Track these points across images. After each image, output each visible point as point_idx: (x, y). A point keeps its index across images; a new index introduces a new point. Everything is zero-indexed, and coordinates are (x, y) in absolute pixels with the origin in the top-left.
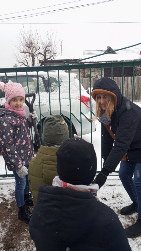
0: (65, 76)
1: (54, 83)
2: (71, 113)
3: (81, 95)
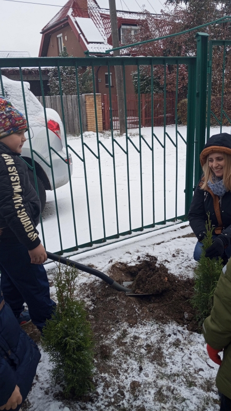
0: (11, 86)
2: (32, 151)
3: (48, 119)
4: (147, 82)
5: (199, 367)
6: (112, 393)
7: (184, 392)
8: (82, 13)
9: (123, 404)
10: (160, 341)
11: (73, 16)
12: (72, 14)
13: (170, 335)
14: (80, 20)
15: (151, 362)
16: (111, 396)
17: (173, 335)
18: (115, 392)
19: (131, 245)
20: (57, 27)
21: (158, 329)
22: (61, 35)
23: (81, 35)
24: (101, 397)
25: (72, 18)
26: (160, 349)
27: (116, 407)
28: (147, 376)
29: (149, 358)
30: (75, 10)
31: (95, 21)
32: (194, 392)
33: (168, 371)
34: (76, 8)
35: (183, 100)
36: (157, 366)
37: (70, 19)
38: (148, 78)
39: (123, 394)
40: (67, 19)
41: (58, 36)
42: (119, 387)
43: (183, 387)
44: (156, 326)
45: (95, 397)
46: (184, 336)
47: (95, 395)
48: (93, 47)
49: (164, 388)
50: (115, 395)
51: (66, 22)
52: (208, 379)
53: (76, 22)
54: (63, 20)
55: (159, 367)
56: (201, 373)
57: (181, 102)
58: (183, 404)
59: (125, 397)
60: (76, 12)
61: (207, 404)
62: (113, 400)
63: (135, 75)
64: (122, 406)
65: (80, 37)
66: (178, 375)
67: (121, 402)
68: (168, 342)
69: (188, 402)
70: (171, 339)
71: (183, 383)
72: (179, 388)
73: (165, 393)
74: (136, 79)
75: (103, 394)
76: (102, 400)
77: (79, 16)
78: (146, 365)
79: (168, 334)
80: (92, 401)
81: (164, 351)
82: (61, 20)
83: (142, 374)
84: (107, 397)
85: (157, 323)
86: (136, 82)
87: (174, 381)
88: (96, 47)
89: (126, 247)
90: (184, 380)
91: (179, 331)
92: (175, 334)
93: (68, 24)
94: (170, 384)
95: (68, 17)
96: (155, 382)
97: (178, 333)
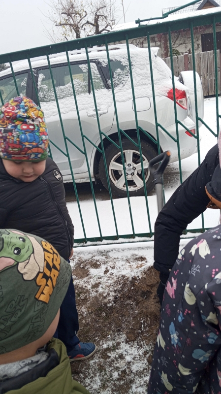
1: (119, 70)
78: (105, 392)
81: (134, 386)
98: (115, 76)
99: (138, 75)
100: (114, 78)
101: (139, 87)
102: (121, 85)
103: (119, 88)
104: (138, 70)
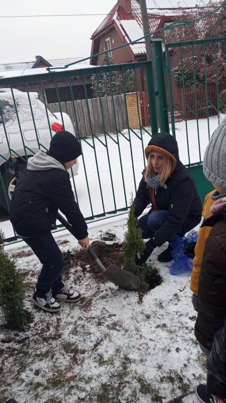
0: (21, 97)
1: (8, 107)
4: (187, 76)
5: (114, 313)
6: (41, 327)
7: (93, 329)
8: (127, 16)
9: (46, 335)
10: (94, 295)
11: (118, 20)
12: (117, 18)
13: (102, 291)
14: (125, 23)
15: (80, 309)
16: (40, 329)
17: (105, 291)
18: (43, 327)
19: (106, 225)
20: (104, 32)
21: (96, 287)
22: (109, 39)
23: (126, 37)
24: (32, 329)
25: (117, 21)
26: (91, 300)
27: (40, 336)
28: (72, 318)
29: (80, 306)
30: (120, 13)
31: (139, 22)
32: (100, 329)
33: (89, 315)
34: (121, 12)
35: (224, 91)
36: (82, 311)
37: (115, 22)
38: (187, 72)
39: (49, 329)
40: (113, 24)
41: (106, 40)
42: (48, 324)
43: (94, 326)
44: (95, 285)
45: (26, 328)
46: (113, 292)
47: (27, 327)
48: (137, 47)
49: (80, 326)
50: (43, 329)
51: (112, 26)
52: (116, 322)
53: (121, 25)
54: (109, 24)
55: (84, 312)
56: (113, 317)
57: (222, 93)
58: (88, 337)
59: (49, 330)
60: (121, 15)
61: (106, 337)
62: (39, 332)
63: (175, 71)
64: (45, 336)
65: (124, 39)
66: (94, 318)
67: (45, 333)
68: (99, 296)
69: (92, 335)
70: (101, 294)
71: (95, 323)
72: (91, 327)
73: (78, 329)
74: (177, 74)
75: (34, 328)
76: (32, 331)
77: (124, 20)
78: (75, 311)
79: (101, 290)
80: (24, 331)
81: (93, 302)
82: (108, 25)
83: (69, 317)
84: (36, 329)
85: (97, 283)
86: (177, 77)
87: (89, 322)
88: (139, 47)
89: (101, 227)
90: (98, 321)
91: (110, 288)
92: (106, 290)
93: (114, 28)
94: (86, 324)
95: (114, 21)
96: (76, 322)
97: (109, 290)
98: (5, 112)
99: (25, 113)
100: (4, 114)
101: (28, 122)
102: (11, 121)
103: (10, 122)
104: (24, 109)
